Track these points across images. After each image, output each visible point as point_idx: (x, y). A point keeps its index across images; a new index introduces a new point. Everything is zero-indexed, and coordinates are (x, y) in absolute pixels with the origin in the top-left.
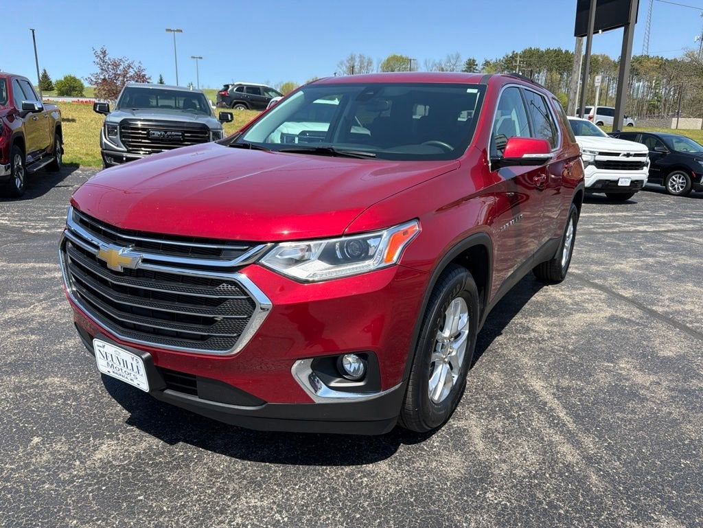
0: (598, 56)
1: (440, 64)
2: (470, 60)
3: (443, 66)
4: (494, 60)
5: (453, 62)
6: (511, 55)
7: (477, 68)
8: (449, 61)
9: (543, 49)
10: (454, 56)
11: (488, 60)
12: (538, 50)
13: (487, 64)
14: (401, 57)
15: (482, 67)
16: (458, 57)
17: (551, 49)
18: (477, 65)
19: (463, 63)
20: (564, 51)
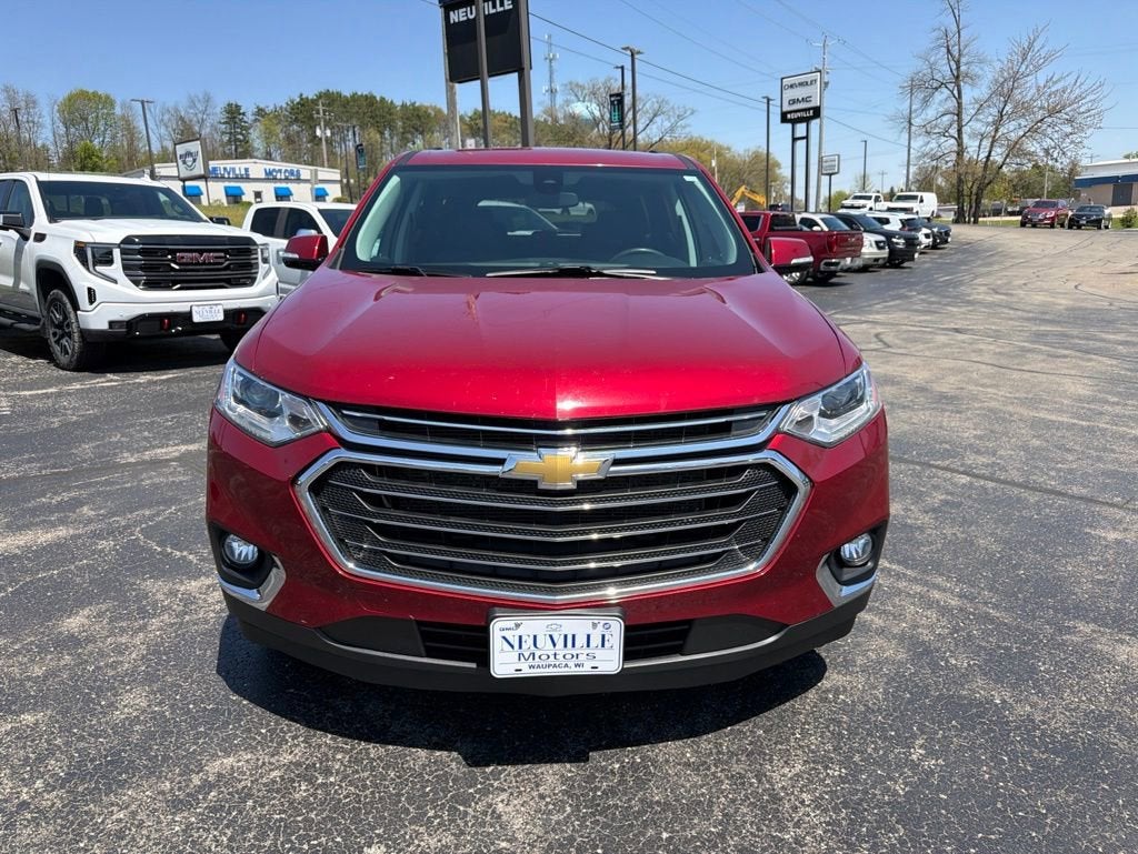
0: (427, 108)
1: (177, 110)
2: (230, 105)
3: (183, 114)
4: (271, 107)
5: (201, 107)
6: (298, 100)
7: (245, 119)
8: (193, 105)
9: (347, 93)
10: (201, 97)
11: (262, 106)
12: (339, 95)
13: (260, 112)
14: (95, 94)
15: (253, 118)
16: (208, 99)
17: (359, 93)
18: (244, 114)
19: (218, 110)
20: (378, 99)
